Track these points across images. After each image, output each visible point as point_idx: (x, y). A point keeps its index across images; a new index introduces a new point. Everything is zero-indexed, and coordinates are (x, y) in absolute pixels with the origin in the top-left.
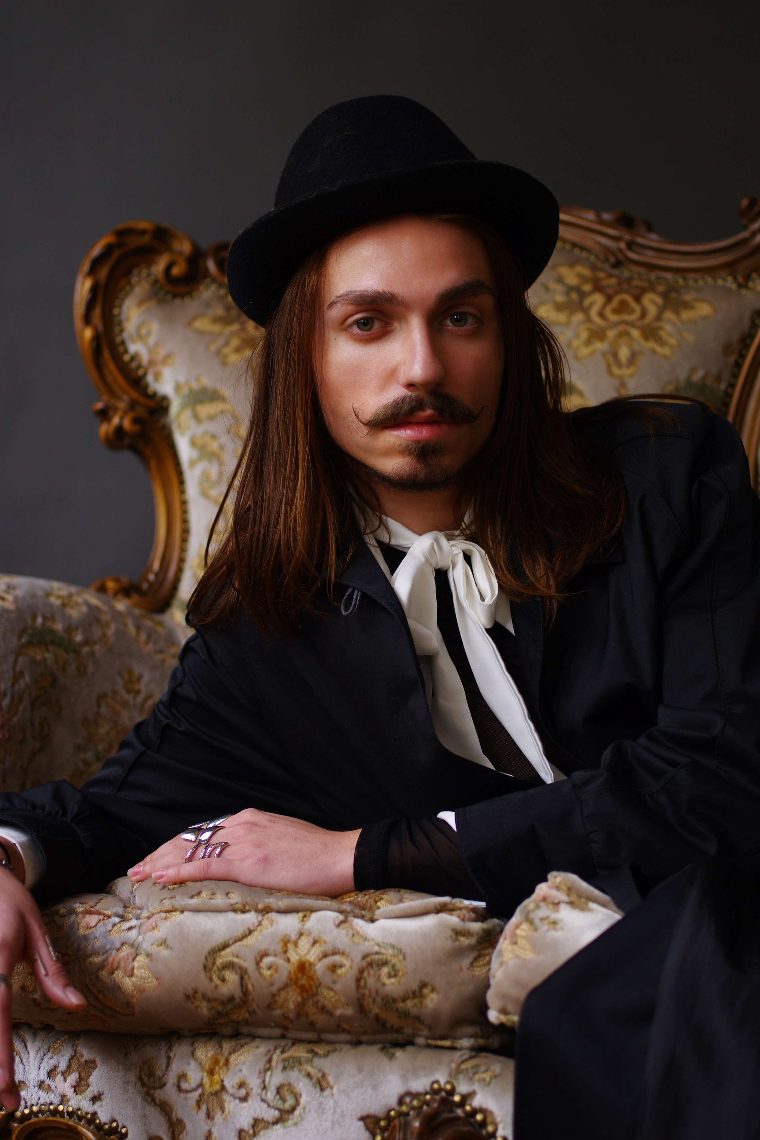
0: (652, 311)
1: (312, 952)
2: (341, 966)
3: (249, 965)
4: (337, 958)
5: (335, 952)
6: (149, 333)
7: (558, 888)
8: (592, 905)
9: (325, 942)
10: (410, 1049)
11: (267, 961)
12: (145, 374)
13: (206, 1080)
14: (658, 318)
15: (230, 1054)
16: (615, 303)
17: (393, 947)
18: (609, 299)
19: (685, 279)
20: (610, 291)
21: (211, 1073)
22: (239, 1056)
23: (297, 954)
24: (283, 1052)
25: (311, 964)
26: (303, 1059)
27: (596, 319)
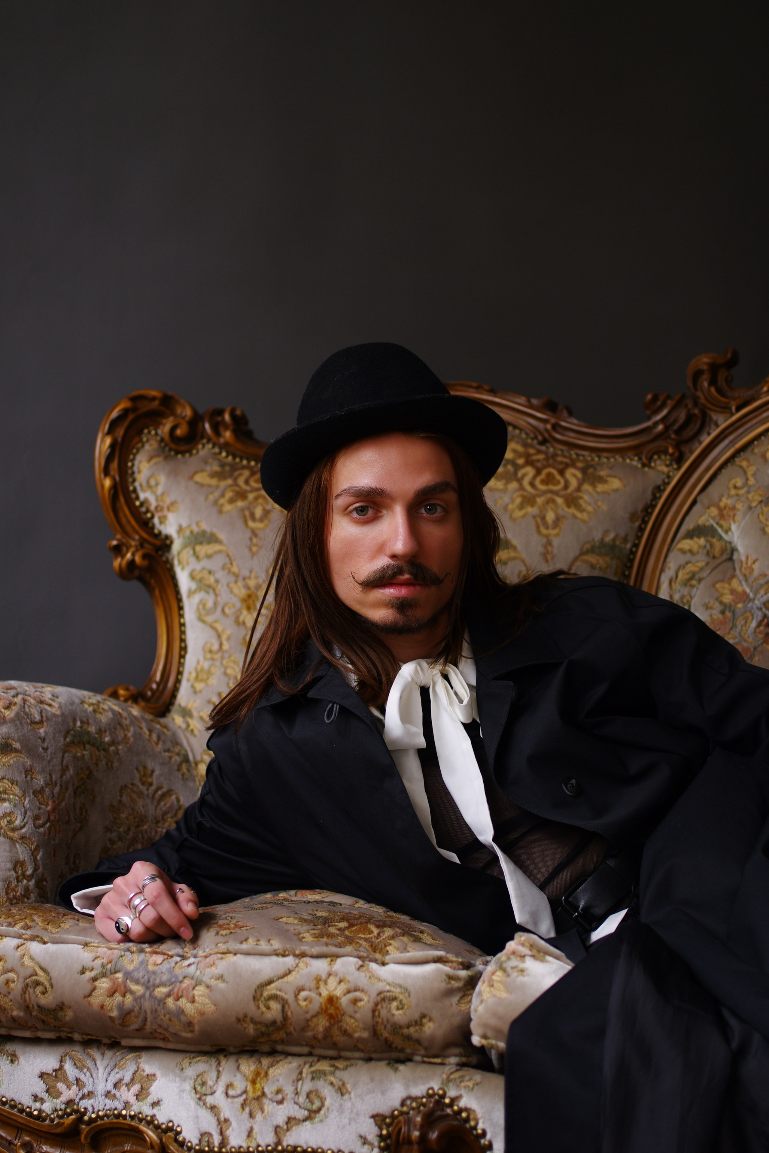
0: (574, 483)
1: (338, 989)
2: (361, 1000)
3: (289, 996)
4: (358, 994)
5: (356, 989)
6: (157, 484)
7: (523, 944)
8: (549, 959)
9: (348, 982)
10: (410, 1064)
11: (304, 994)
12: (153, 517)
13: (250, 1088)
14: (578, 489)
15: (269, 1068)
16: (543, 476)
17: (400, 985)
18: (538, 472)
19: (599, 457)
20: (539, 465)
21: (254, 1082)
22: (275, 1069)
23: (327, 989)
24: (311, 1066)
25: (338, 998)
26: (327, 1072)
27: (528, 488)
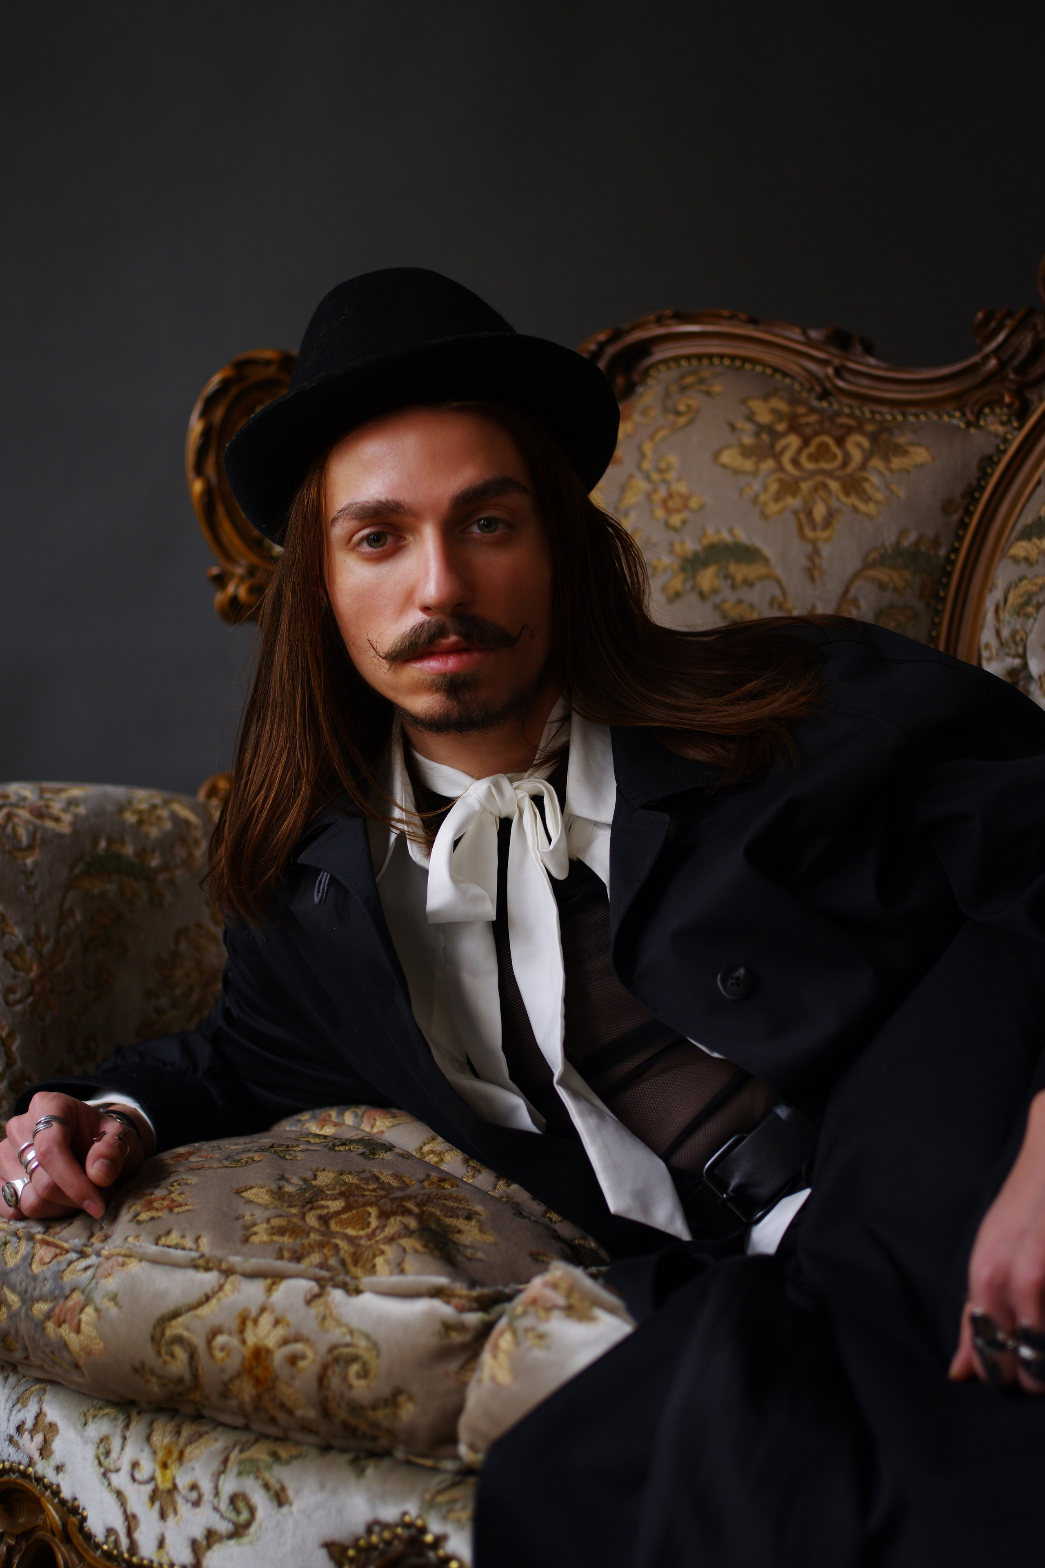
0: (857, 456)
1: (272, 1335)
2: (303, 1357)
3: (199, 1341)
4: (299, 1347)
5: (297, 1339)
7: (555, 1286)
8: (598, 1312)
9: (288, 1325)
10: (386, 1463)
11: (221, 1339)
13: (158, 1475)
14: (863, 466)
15: (186, 1445)
16: (813, 447)
17: (367, 1336)
18: (806, 441)
19: (904, 414)
20: (807, 431)
21: (165, 1466)
22: (195, 1448)
23: (255, 1335)
24: (242, 1451)
25: (269, 1352)
26: (261, 1464)
27: (789, 467)
